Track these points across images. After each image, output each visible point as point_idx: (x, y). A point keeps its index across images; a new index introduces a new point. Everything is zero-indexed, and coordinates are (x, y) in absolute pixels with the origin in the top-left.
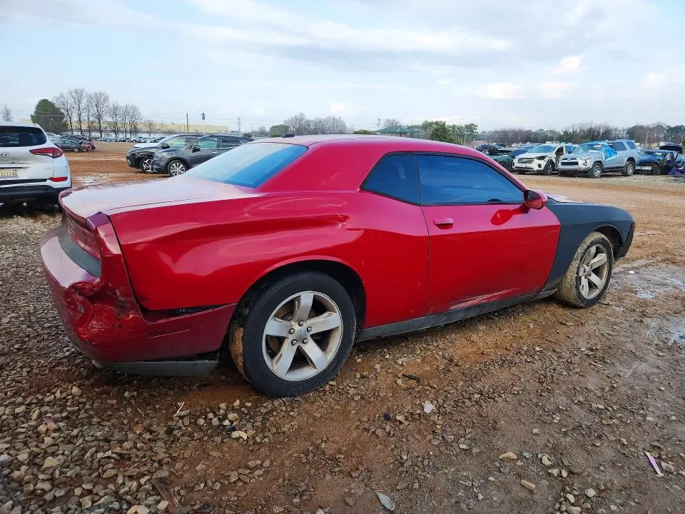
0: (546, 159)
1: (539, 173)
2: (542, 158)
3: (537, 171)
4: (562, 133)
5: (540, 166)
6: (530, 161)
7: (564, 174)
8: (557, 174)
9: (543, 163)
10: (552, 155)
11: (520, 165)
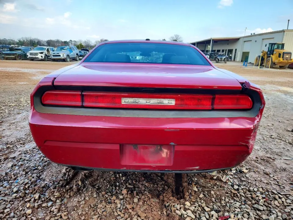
0: (44, 54)
1: (42, 60)
2: (42, 53)
3: (41, 59)
4: (18, 41)
5: (42, 57)
6: (36, 54)
7: (54, 60)
8: (51, 60)
9: (43, 55)
10: (46, 52)
11: (31, 56)
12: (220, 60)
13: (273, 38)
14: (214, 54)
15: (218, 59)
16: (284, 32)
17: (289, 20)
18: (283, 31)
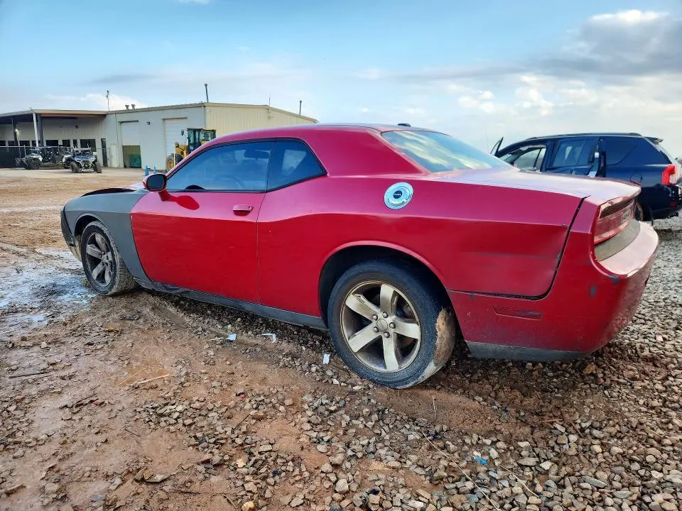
12: (83, 165)
13: (186, 118)
14: (55, 150)
15: (78, 164)
16: (204, 106)
17: (206, 85)
18: (202, 106)
